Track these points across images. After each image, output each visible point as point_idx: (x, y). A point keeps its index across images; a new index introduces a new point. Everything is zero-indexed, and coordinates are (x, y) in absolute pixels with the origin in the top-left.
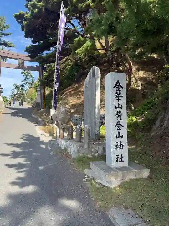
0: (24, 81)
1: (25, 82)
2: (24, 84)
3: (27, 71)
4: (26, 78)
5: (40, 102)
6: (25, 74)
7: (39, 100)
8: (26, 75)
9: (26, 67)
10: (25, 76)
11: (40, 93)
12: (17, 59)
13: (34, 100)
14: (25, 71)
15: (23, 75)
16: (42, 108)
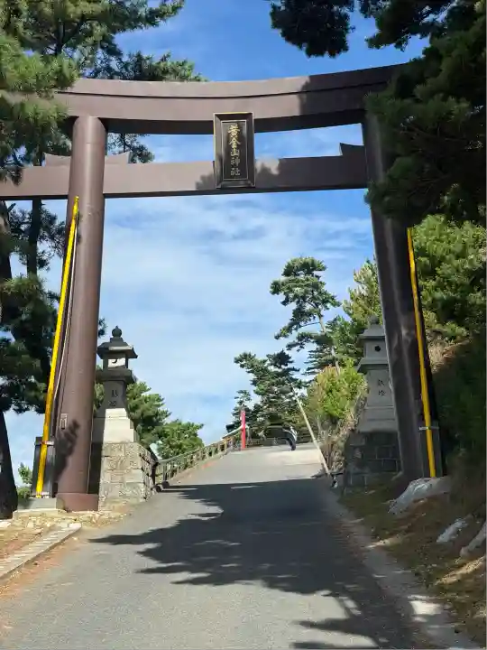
0: (289, 329)
1: (293, 337)
2: (290, 347)
3: (302, 277)
4: (300, 315)
5: (392, 425)
6: (291, 295)
7: (385, 417)
8: (296, 296)
9: (275, 171)
10: (293, 306)
11: (385, 357)
12: (203, 128)
13: (350, 417)
14: (292, 278)
15: (282, 297)
16: (412, 476)
